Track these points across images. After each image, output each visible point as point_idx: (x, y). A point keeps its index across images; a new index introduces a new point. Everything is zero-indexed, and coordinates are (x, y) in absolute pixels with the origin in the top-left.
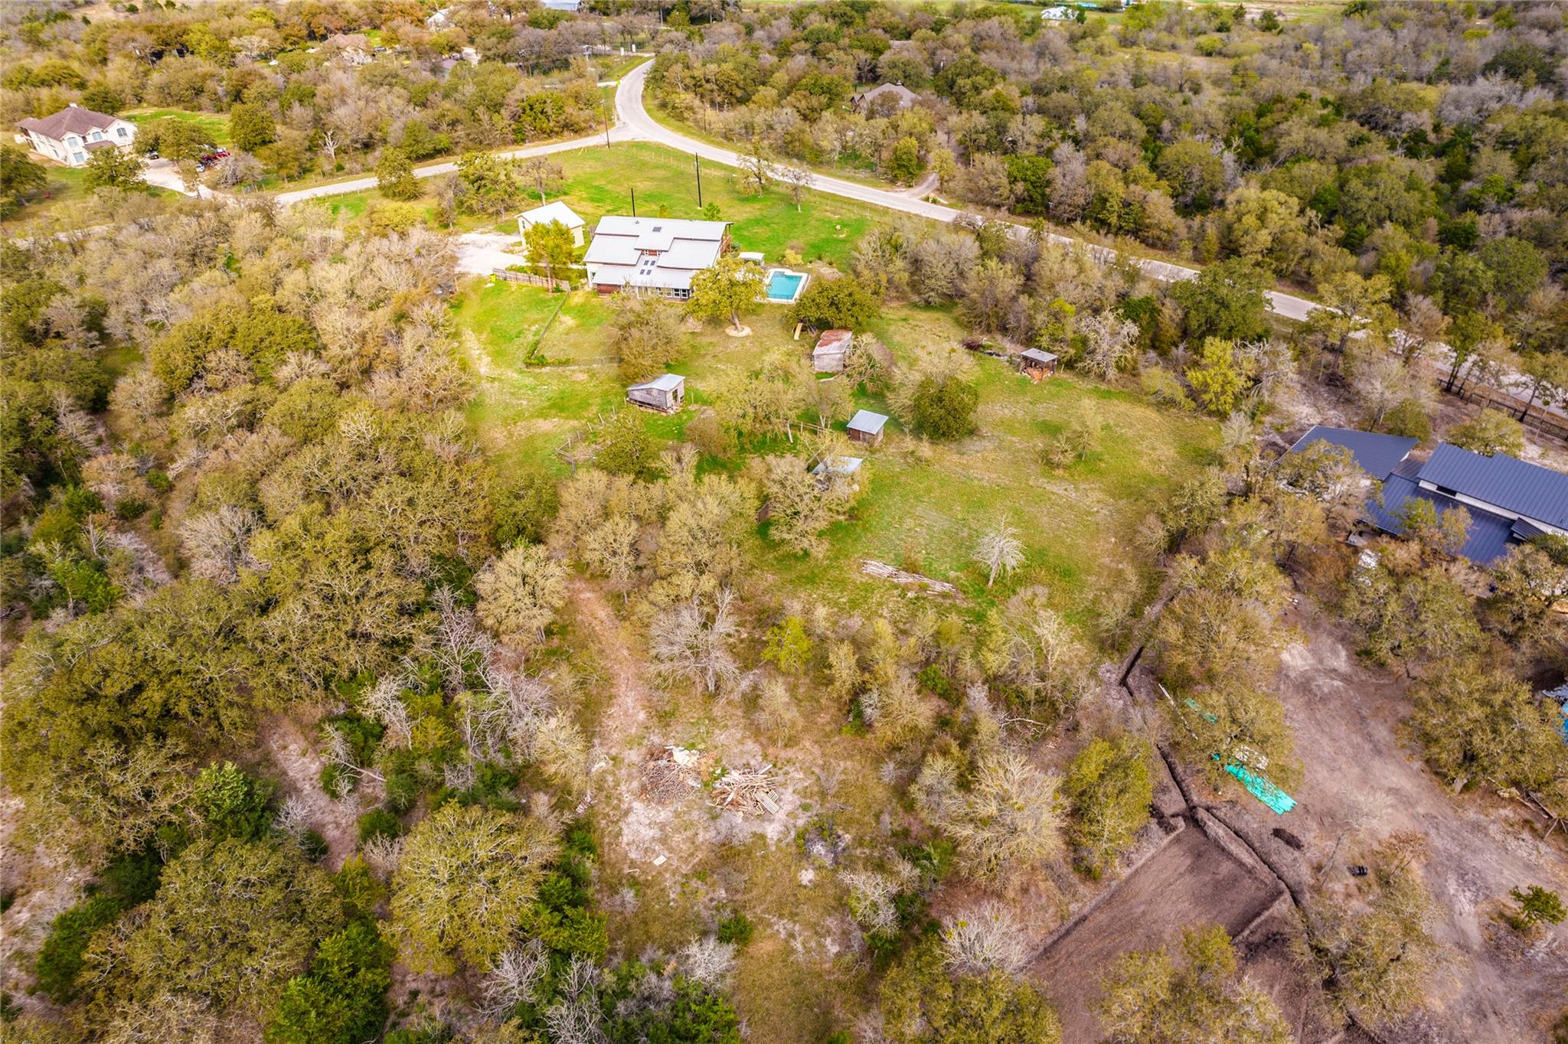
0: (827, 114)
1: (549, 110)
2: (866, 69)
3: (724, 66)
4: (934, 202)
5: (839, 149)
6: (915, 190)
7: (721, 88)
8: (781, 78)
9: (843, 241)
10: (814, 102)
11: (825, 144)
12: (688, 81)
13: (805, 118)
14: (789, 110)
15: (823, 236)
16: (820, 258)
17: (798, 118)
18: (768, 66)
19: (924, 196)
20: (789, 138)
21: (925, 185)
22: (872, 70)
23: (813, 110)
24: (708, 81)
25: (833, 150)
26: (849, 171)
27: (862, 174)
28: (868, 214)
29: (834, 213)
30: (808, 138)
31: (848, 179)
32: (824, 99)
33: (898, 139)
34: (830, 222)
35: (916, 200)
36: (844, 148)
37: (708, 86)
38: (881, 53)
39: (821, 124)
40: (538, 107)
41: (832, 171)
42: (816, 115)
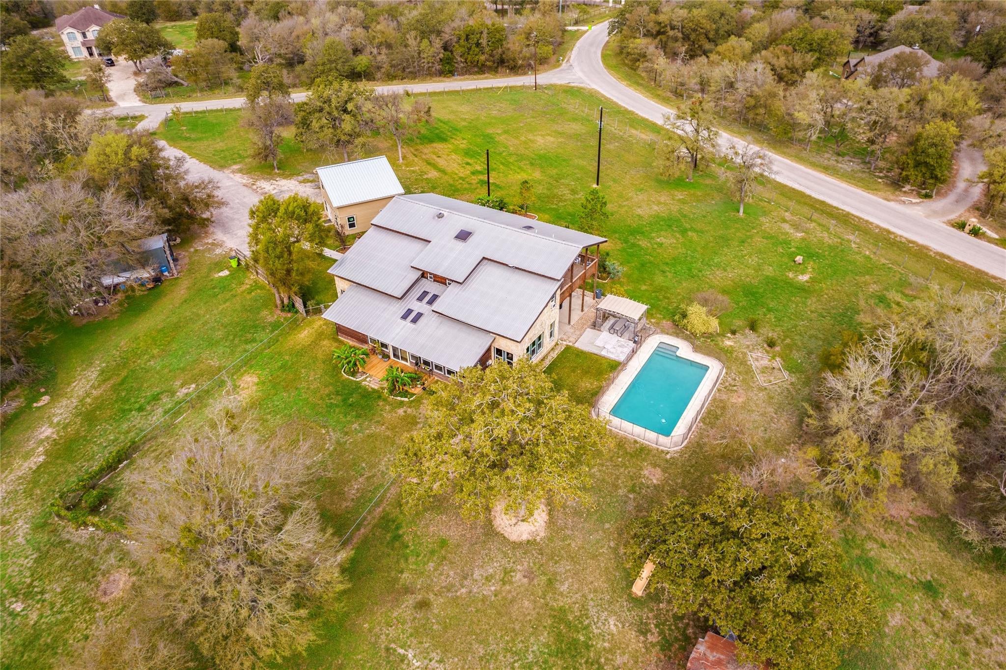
0: (812, 77)
1: (484, 42)
2: (867, 32)
3: (695, 12)
4: (975, 232)
5: (820, 124)
6: (938, 204)
7: (686, 38)
8: (761, 30)
9: (803, 290)
10: (797, 60)
11: (802, 116)
12: (651, 25)
13: (780, 78)
14: (760, 66)
15: (769, 271)
16: (753, 327)
17: (770, 78)
18: (748, 18)
19: (953, 216)
20: (752, 102)
21: (952, 197)
22: (875, 34)
23: (793, 70)
24: (673, 28)
25: (810, 126)
26: (829, 158)
27: (848, 165)
28: (852, 237)
29: (797, 227)
30: (779, 106)
31: (826, 169)
32: (810, 58)
33: (922, 120)
34: (786, 243)
35: (938, 223)
36: (828, 123)
37: (671, 33)
38: (889, 13)
39: (801, 88)
40: (474, 39)
41: (804, 154)
42: (796, 77)
